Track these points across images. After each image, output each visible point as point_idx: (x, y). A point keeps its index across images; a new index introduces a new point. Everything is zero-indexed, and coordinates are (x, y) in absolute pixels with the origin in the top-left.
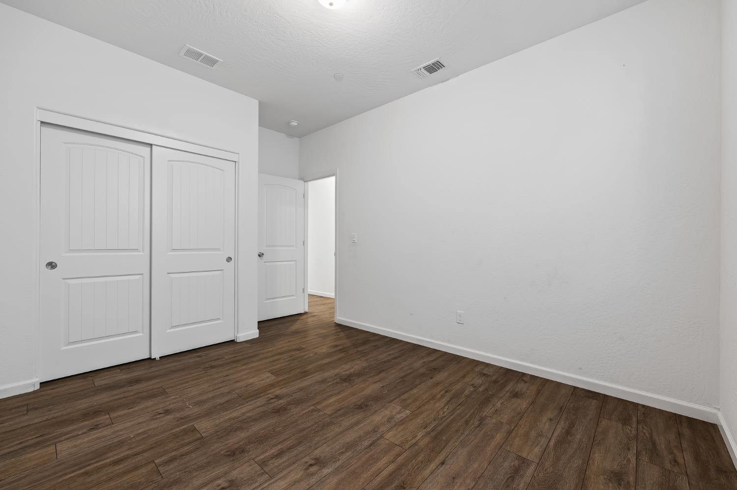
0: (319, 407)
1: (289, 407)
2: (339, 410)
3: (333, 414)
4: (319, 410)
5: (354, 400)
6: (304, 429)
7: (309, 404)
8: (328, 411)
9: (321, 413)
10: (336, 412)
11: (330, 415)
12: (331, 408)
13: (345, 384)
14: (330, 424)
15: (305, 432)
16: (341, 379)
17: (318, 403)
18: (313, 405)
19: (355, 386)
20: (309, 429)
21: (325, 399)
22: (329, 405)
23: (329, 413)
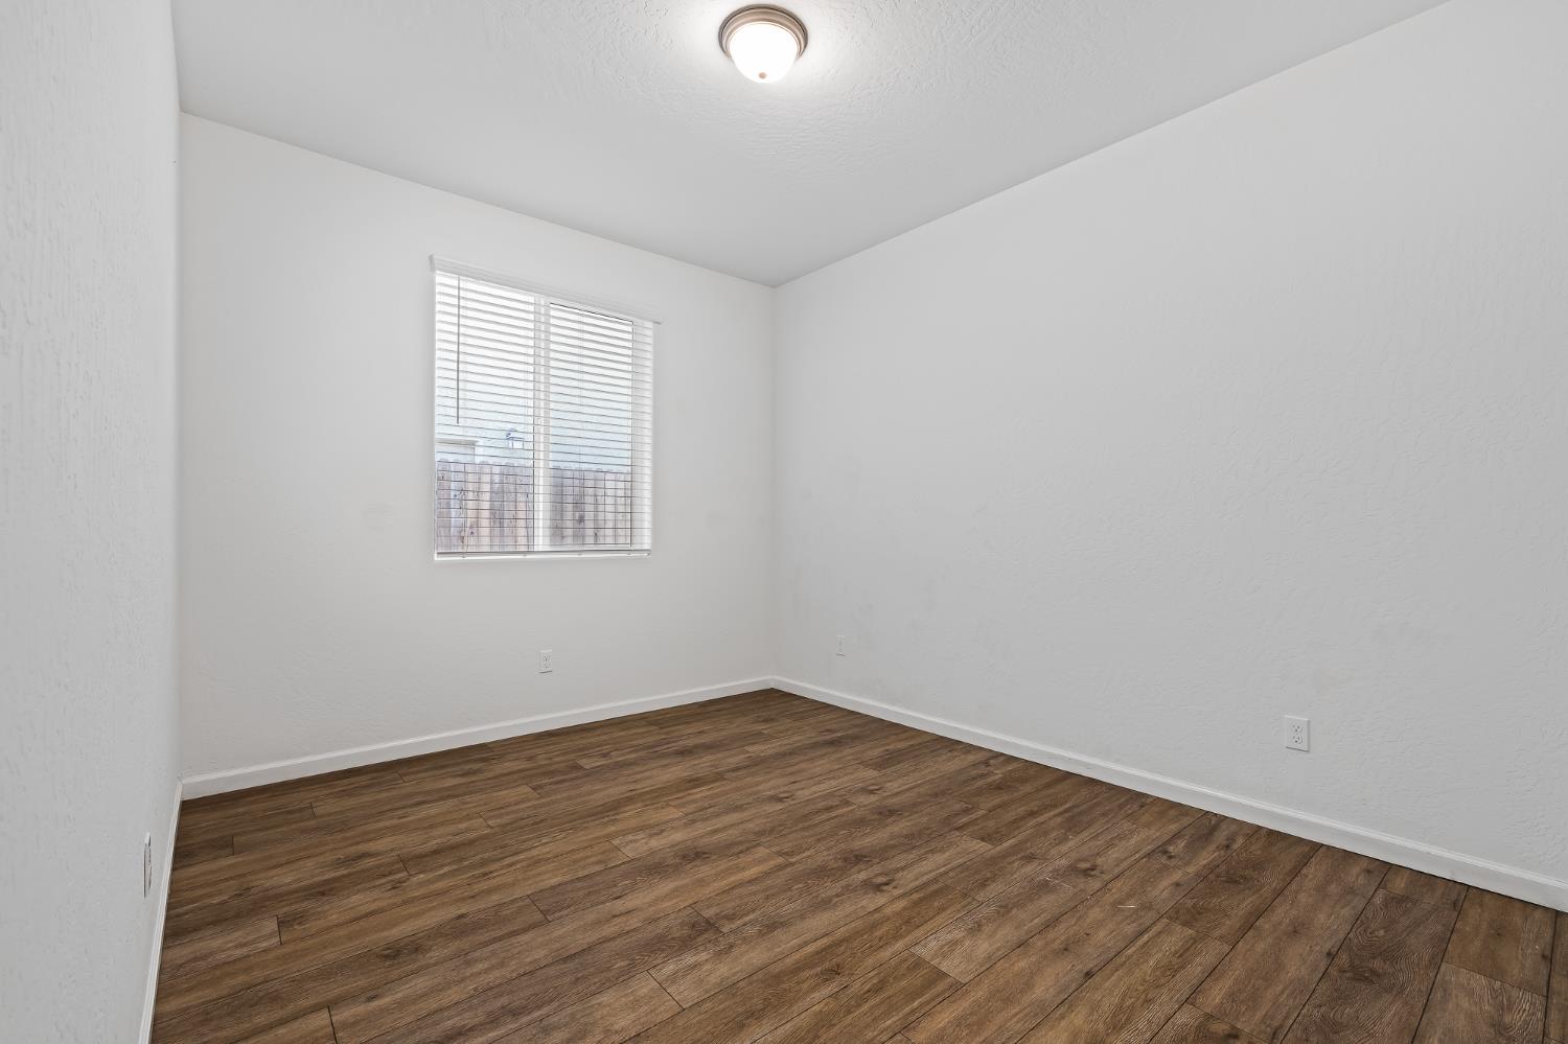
0: (780, 860)
1: (840, 863)
2: (741, 852)
3: (754, 847)
4: (780, 854)
5: (705, 870)
6: (803, 829)
7: (800, 867)
8: (761, 852)
9: (774, 849)
10: (747, 849)
11: (759, 845)
12: (757, 856)
13: (709, 913)
14: (761, 833)
15: (801, 826)
16: (718, 930)
17: (780, 868)
18: (792, 864)
19: (687, 904)
20: (794, 829)
21: (767, 874)
22: (760, 862)
23: (761, 849)
